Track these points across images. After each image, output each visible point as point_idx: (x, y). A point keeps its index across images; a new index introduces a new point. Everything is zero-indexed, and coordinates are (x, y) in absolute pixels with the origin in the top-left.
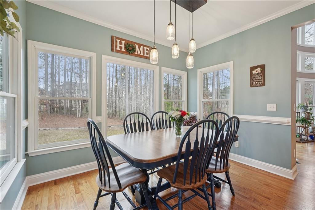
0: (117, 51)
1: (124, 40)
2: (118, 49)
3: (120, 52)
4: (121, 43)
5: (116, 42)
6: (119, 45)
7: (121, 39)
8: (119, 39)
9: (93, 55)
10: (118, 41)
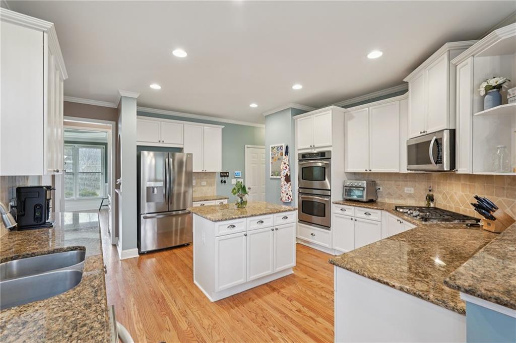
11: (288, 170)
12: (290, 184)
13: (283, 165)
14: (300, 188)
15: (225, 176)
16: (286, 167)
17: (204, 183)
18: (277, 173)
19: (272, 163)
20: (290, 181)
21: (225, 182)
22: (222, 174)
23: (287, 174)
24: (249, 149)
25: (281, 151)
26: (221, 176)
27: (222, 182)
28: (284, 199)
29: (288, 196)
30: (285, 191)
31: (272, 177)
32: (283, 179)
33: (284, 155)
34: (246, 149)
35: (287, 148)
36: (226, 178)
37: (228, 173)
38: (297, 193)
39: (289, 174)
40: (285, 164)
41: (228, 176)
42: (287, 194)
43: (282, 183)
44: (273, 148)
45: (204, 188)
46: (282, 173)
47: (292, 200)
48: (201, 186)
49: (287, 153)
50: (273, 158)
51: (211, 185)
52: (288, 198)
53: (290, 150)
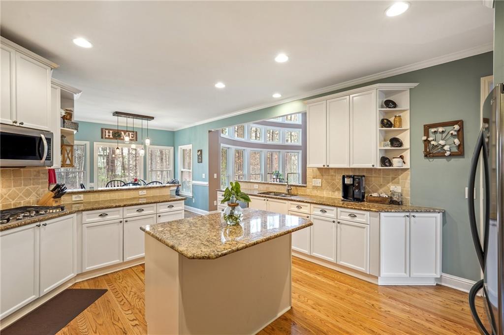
0: (106, 138)
1: (111, 130)
2: (107, 136)
3: (109, 138)
4: (109, 132)
5: (105, 132)
6: (107, 134)
7: (109, 130)
8: (107, 129)
9: (88, 143)
10: (107, 131)
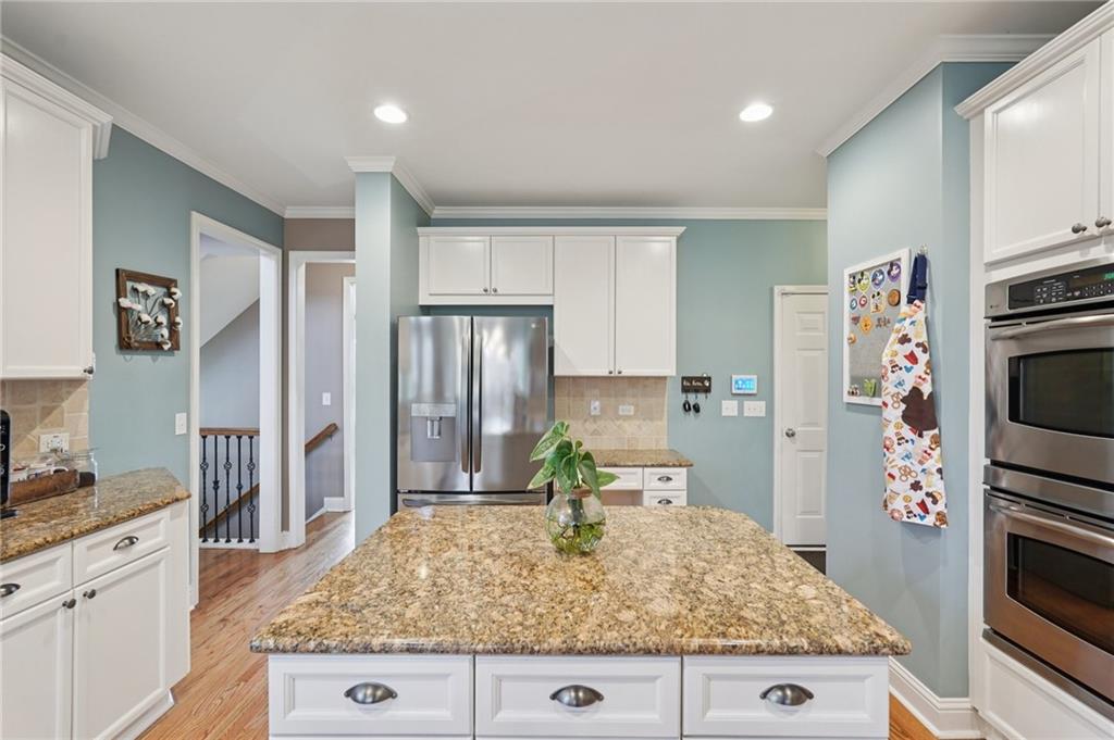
11: (920, 368)
12: (937, 441)
13: (897, 346)
14: (995, 463)
15: (697, 390)
16: (912, 358)
17: (627, 409)
18: (868, 384)
19: (852, 341)
20: (933, 424)
21: (697, 409)
22: (686, 383)
23: (916, 392)
24: (786, 298)
25: (894, 286)
26: (685, 390)
27: (687, 407)
28: (898, 504)
29: (919, 496)
30: (906, 472)
31: (855, 400)
32: (895, 413)
33: (904, 299)
34: (777, 299)
35: (920, 264)
36: (701, 396)
37: (709, 379)
38: (977, 488)
39: (926, 389)
40: (905, 340)
41: (707, 390)
42: (916, 486)
43: (890, 432)
44: (856, 278)
45: (626, 425)
46: (889, 386)
47: (941, 517)
48: (619, 417)
49: (918, 290)
50: (856, 320)
51: (649, 415)
52: (922, 505)
53: (935, 274)
